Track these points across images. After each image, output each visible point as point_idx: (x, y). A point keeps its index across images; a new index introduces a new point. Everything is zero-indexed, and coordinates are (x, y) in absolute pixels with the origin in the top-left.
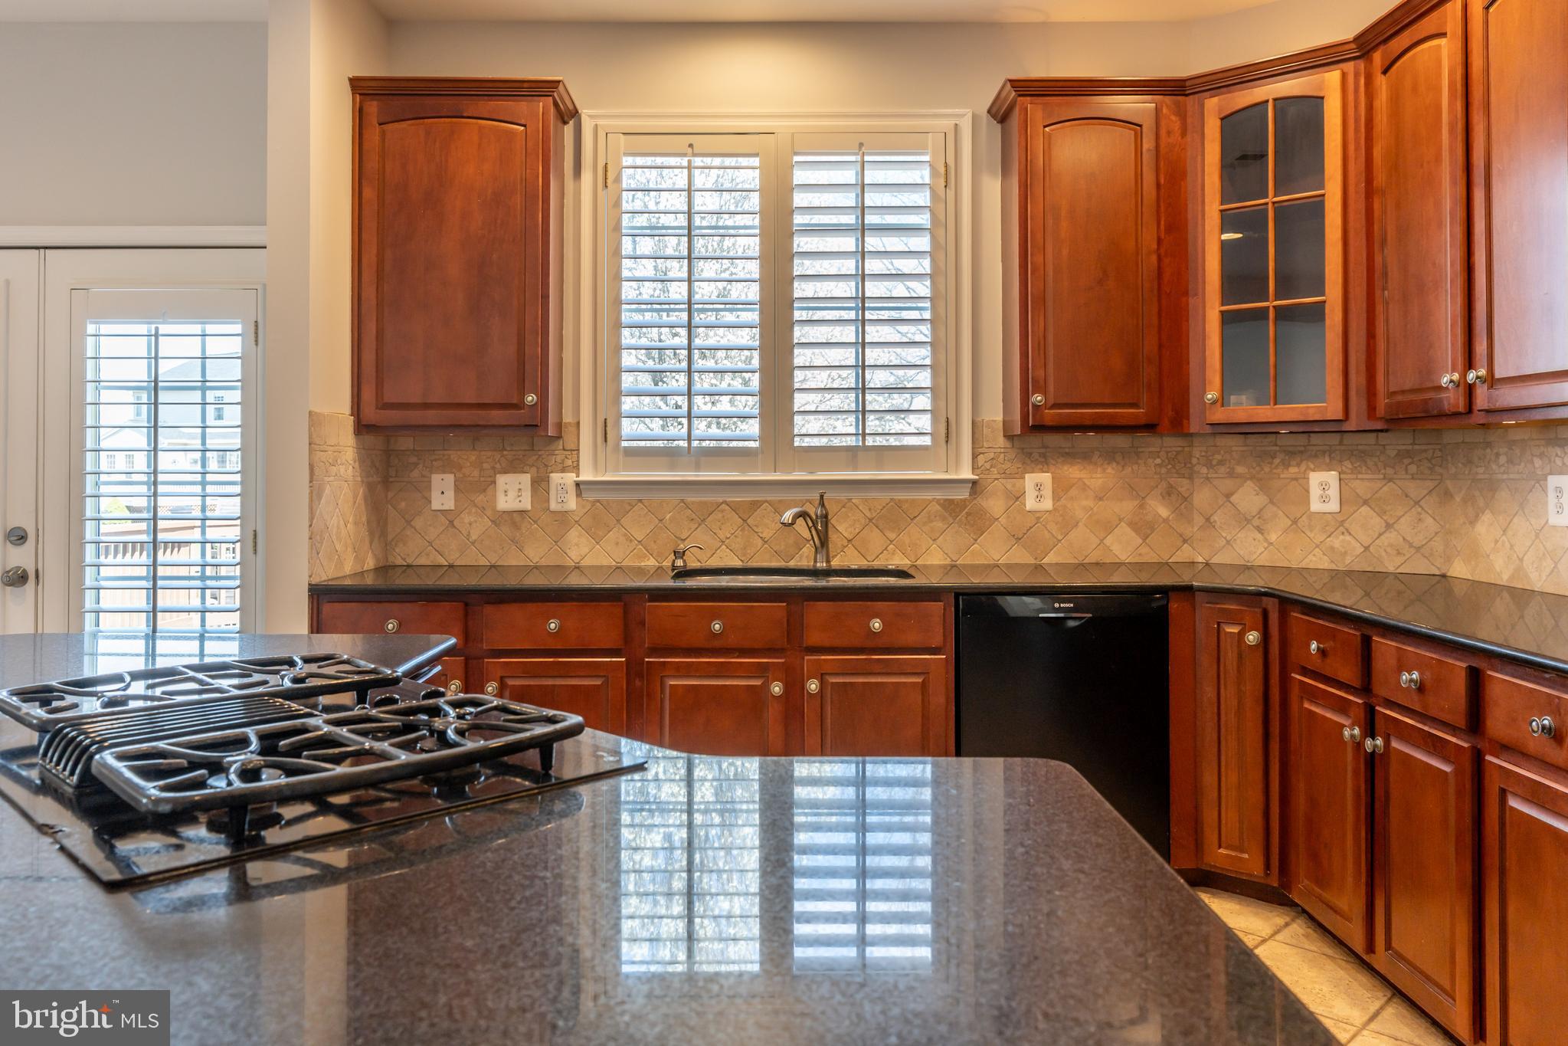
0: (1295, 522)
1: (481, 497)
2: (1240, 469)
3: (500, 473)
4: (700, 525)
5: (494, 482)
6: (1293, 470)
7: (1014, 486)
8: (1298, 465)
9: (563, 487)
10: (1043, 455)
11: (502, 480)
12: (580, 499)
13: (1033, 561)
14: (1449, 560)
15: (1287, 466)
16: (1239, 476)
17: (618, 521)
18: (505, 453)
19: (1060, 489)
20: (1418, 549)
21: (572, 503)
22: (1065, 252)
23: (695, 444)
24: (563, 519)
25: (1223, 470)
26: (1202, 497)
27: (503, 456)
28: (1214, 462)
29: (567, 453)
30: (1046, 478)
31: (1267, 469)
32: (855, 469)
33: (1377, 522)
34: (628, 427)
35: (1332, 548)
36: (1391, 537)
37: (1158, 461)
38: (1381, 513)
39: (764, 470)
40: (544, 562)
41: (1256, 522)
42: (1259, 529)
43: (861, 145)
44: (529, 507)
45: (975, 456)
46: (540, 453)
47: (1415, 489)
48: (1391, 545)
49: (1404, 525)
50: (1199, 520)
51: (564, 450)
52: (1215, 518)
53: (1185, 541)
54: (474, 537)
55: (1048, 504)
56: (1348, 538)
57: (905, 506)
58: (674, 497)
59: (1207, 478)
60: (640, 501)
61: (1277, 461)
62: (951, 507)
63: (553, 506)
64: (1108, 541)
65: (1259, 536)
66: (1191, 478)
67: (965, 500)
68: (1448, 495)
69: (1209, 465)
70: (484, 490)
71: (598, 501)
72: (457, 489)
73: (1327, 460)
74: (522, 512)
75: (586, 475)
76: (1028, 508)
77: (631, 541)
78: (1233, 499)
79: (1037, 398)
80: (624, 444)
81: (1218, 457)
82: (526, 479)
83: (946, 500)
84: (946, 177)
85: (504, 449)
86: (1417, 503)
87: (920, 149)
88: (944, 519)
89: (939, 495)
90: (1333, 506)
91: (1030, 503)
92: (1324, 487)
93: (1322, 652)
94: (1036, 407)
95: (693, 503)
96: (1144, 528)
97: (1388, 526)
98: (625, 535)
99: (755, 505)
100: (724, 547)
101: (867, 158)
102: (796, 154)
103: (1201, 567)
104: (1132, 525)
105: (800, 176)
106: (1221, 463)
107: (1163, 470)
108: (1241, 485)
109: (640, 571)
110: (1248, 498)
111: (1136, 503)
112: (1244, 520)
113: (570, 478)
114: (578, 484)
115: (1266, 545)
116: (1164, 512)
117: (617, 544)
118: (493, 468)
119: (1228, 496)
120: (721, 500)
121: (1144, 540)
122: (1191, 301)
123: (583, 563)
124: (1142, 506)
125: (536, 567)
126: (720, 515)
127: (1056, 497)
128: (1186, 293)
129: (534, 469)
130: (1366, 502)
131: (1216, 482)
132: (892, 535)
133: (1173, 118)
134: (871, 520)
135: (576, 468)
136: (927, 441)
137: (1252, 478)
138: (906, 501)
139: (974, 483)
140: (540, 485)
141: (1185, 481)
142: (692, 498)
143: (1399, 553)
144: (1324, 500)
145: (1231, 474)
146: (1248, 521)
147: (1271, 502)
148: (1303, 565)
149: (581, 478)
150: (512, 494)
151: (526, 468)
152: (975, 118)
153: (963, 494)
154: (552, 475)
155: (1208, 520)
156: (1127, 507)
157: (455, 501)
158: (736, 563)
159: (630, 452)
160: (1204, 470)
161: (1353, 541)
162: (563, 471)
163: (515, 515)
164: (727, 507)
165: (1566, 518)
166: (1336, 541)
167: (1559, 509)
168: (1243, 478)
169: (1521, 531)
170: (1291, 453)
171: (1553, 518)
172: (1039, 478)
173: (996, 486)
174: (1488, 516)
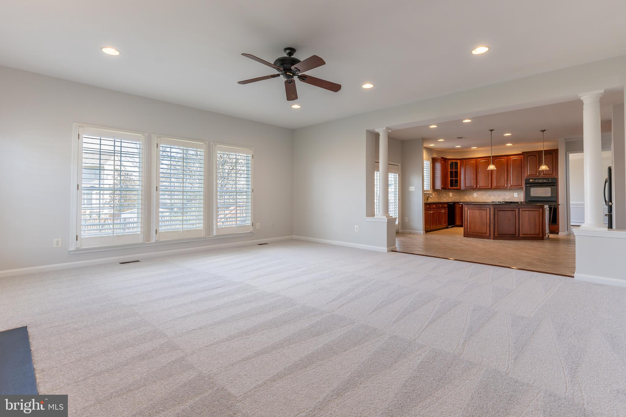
0: (448, 197)
20: (458, 199)
33: (455, 197)
42: (445, 198)
52: (442, 197)
67: (431, 196)
68: (460, 195)
73: (451, 192)
76: (434, 196)
79: (442, 186)
86: (458, 196)
90: (452, 196)
92: (451, 194)
96: (438, 198)
110: (445, 195)
122: (447, 178)
130: (454, 195)
133: (447, 162)
143: (456, 199)
152: (431, 158)
165: (476, 196)
166: (452, 199)
167: (475, 195)
168: (444, 194)
169: (470, 197)
170: (448, 191)
171: (474, 196)
172: (434, 193)
173: (432, 194)
174: (466, 196)
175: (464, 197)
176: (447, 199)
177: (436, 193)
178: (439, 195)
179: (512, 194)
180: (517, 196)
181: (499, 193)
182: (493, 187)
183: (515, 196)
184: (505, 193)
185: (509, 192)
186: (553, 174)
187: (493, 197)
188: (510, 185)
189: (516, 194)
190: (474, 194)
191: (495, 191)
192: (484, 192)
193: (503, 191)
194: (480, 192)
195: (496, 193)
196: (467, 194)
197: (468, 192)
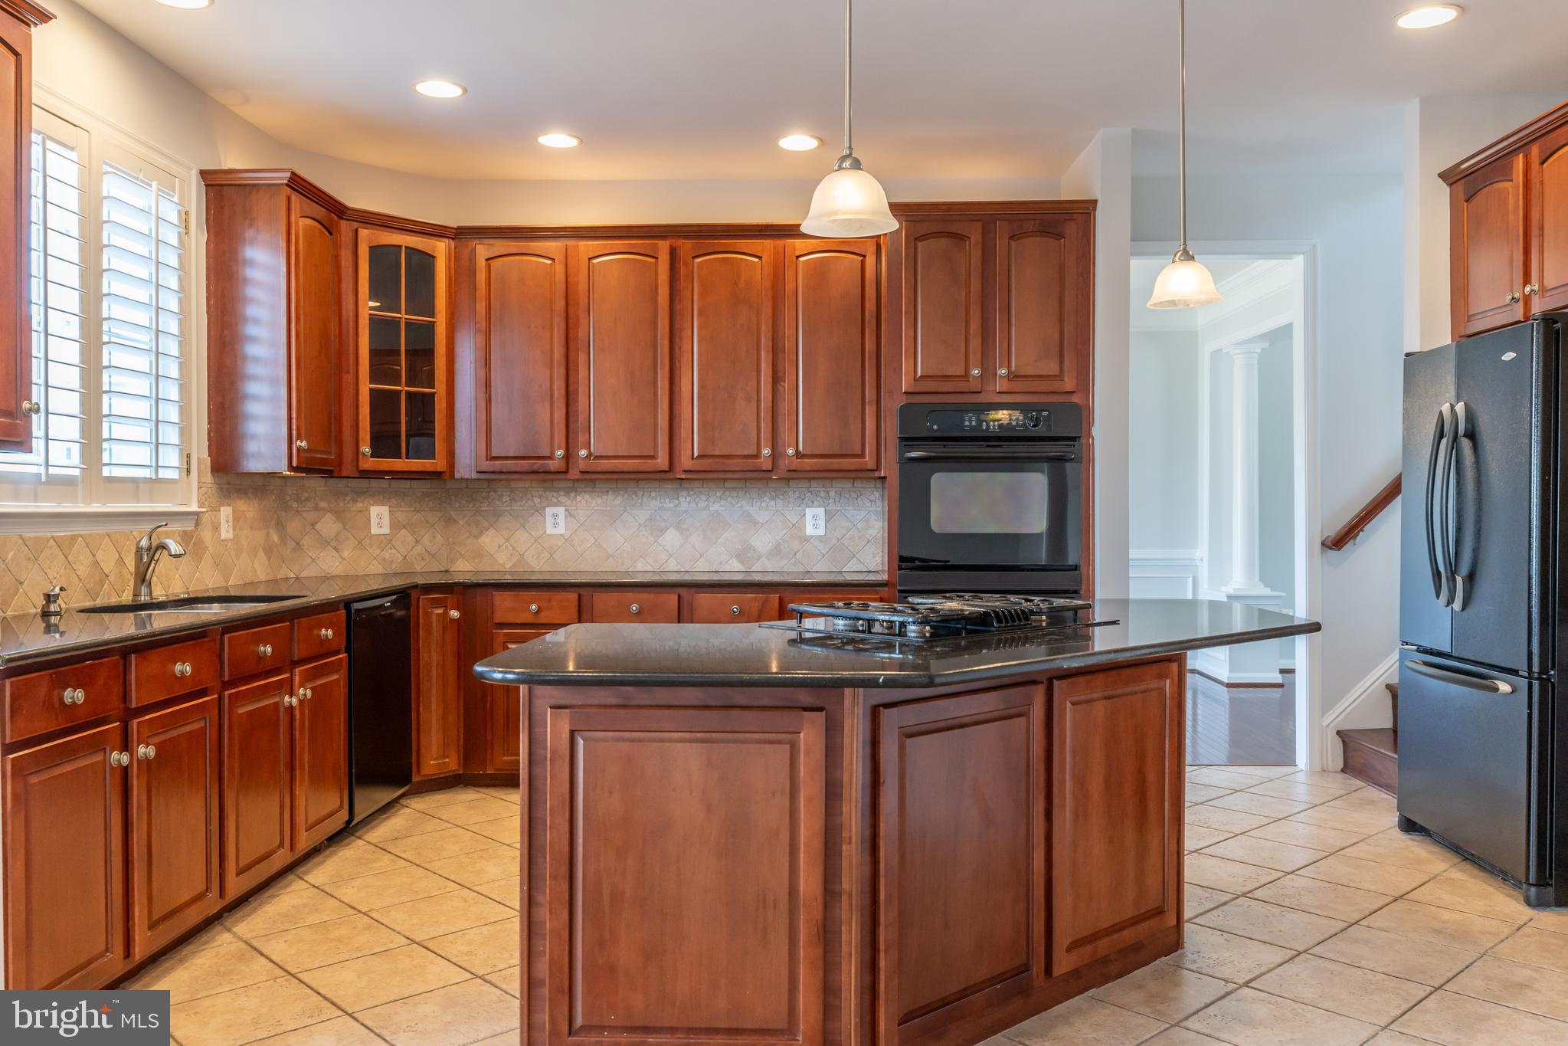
0: (360, 542)
2: (323, 504)
4: (34, 564)
6: (360, 505)
7: (216, 517)
8: (363, 501)
10: (228, 490)
13: (224, 584)
14: (452, 561)
15: (355, 501)
16: (323, 509)
19: (237, 518)
20: (433, 555)
23: (49, 471)
25: (310, 505)
26: (294, 526)
28: (303, 499)
30: (229, 510)
31: (341, 504)
33: (410, 539)
35: (384, 559)
36: (419, 549)
37: (274, 497)
38: (413, 534)
39: (83, 501)
41: (334, 544)
42: (336, 549)
45: (199, 488)
47: (432, 517)
48: (418, 554)
49: (426, 540)
50: (292, 544)
52: (304, 542)
53: (282, 562)
55: (231, 534)
56: (394, 551)
59: (297, 511)
61: (349, 498)
62: (186, 539)
65: (335, 554)
66: (286, 511)
67: (192, 531)
68: (450, 521)
69: (298, 500)
73: (381, 498)
76: (222, 538)
78: (318, 527)
79: (304, 444)
81: (305, 494)
83: (183, 531)
84: (186, 222)
86: (432, 526)
87: (172, 190)
89: (180, 526)
90: (386, 530)
91: (223, 533)
92: (381, 517)
95: (30, 539)
96: (269, 551)
97: (417, 542)
99: (73, 540)
102: (104, 163)
103: (293, 580)
104: (264, 549)
105: (107, 188)
106: (307, 499)
107: (277, 504)
108: (323, 516)
110: (328, 526)
111: (265, 532)
112: (325, 543)
115: (340, 560)
116: (276, 538)
119: (313, 525)
120: (49, 534)
121: (268, 568)
124: (268, 534)
126: (49, 552)
127: (234, 529)
130: (404, 527)
131: (304, 515)
133: (338, 234)
136: (177, 475)
137: (331, 511)
139: (198, 515)
143: (423, 559)
144: (380, 525)
145: (316, 508)
146: (328, 543)
147: (345, 528)
148: (366, 572)
152: (195, 176)
153: (192, 525)
155: (298, 544)
156: (259, 536)
160: (295, 505)
161: (397, 554)
164: (54, 543)
165: (561, 529)
166: (387, 554)
167: (555, 525)
168: (325, 510)
169: (522, 539)
170: (360, 493)
171: (550, 530)
172: (226, 512)
173: (205, 518)
174: (492, 532)
175: (476, 537)
176: (346, 554)
177: (249, 508)
178: (280, 526)
179: (792, 517)
180: (821, 531)
181: (716, 507)
182: (685, 462)
183: (810, 530)
184: (752, 510)
185: (772, 498)
186: (1060, 377)
187: (672, 537)
188: (791, 451)
189: (815, 517)
190: (549, 511)
191: (685, 493)
192: (617, 502)
193: (734, 494)
194: (587, 497)
195: (693, 505)
196: (498, 515)
197: (506, 499)
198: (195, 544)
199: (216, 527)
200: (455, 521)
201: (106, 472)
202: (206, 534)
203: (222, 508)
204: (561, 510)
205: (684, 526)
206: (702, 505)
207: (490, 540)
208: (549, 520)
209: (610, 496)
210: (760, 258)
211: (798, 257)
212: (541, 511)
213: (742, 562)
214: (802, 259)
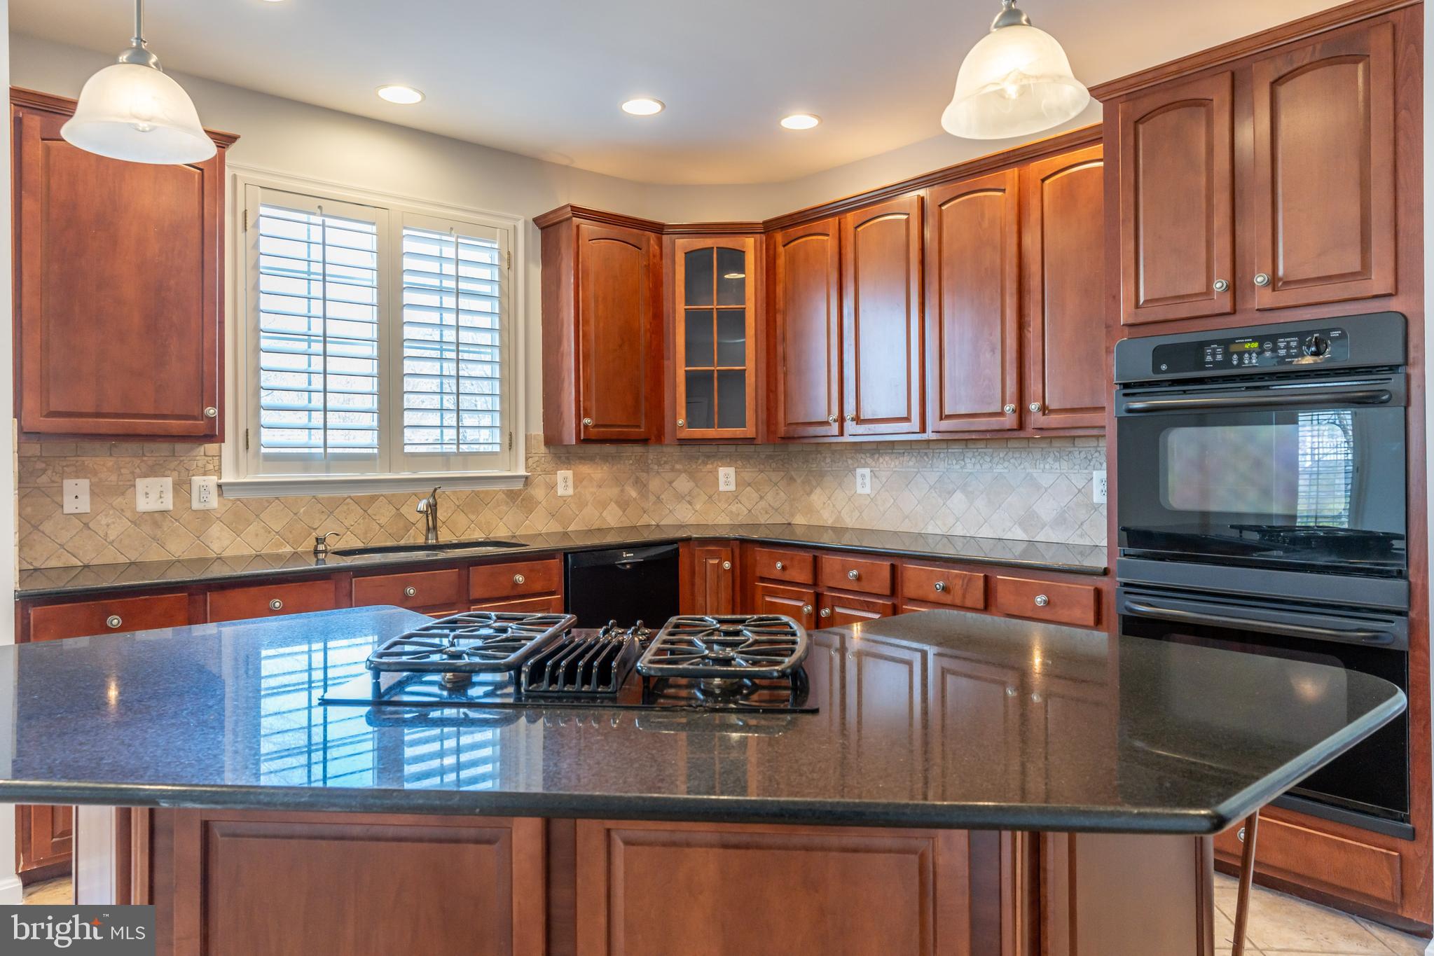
0: (710, 497)
1: (120, 499)
2: (678, 466)
3: (140, 477)
4: (329, 516)
5: (134, 486)
6: (709, 467)
7: (550, 479)
8: (712, 463)
9: (205, 488)
10: (568, 458)
11: (141, 484)
12: (221, 499)
13: (561, 530)
14: (793, 515)
15: (705, 463)
16: (677, 471)
17: (257, 516)
18: (145, 458)
19: (578, 481)
20: (776, 510)
21: (214, 502)
22: (601, 325)
23: (329, 450)
24: (205, 516)
25: (667, 467)
26: (655, 484)
27: (143, 461)
28: (662, 462)
29: (206, 458)
30: (569, 474)
31: (694, 467)
32: (448, 470)
33: (755, 495)
34: (267, 436)
35: (731, 512)
36: (763, 503)
37: (631, 462)
38: (758, 490)
39: (382, 471)
40: (186, 556)
41: (688, 498)
42: (690, 503)
43: (452, 229)
44: (171, 507)
45: (527, 459)
46: (181, 458)
47: (775, 476)
48: (762, 508)
49: (769, 497)
50: (652, 498)
51: (205, 455)
52: (663, 496)
53: (645, 512)
54: (111, 538)
55: (570, 491)
56: (740, 505)
57: (482, 496)
58: (306, 494)
59: (658, 472)
60: (277, 498)
61: (700, 461)
62: (512, 495)
63: (196, 505)
64: (604, 514)
65: (689, 506)
66: (648, 472)
67: (520, 490)
68: (792, 479)
69: (659, 465)
70: (123, 494)
71: (239, 500)
72: (93, 493)
73: (728, 460)
74: (163, 512)
75: (228, 478)
76: (559, 494)
77: (269, 532)
78: (674, 484)
79: (587, 421)
80: (263, 450)
81: (665, 459)
82: (168, 481)
83: (508, 490)
84: (509, 260)
85: (144, 455)
86: (776, 484)
87: (492, 238)
88: (507, 503)
89: (503, 487)
90: (732, 487)
91: (561, 492)
92: (727, 476)
93: (784, 568)
94: (586, 426)
95: (323, 498)
96: (623, 504)
97: (761, 498)
98: (263, 527)
99: (373, 499)
100: (349, 532)
101: (460, 240)
102: (405, 228)
103: (654, 527)
104: (617, 503)
105: (408, 246)
106: (666, 463)
107: (634, 468)
108: (679, 476)
109: (278, 558)
110: (683, 484)
111: (619, 489)
112: (680, 497)
113: (213, 480)
114: (220, 486)
115: (693, 512)
116: (634, 494)
117: (257, 535)
118: (133, 473)
119: (671, 483)
120: (346, 495)
121: (624, 512)
122: (666, 362)
123: (225, 554)
124: (622, 491)
125: (179, 561)
126: (345, 507)
127: (575, 487)
128: (663, 358)
129: (175, 474)
130: (749, 485)
131: (663, 474)
132: (473, 517)
133: (656, 247)
134: (458, 506)
135: (219, 472)
136: (497, 448)
137: (685, 471)
138: (483, 491)
139: (527, 478)
140: (182, 487)
141: (645, 474)
142: (323, 494)
143: (767, 512)
144: (727, 484)
145: (673, 470)
146: (683, 498)
147: (697, 486)
148: (715, 522)
149: (223, 480)
150: (154, 496)
151: (168, 472)
152: (526, 222)
153: (519, 486)
154: (193, 478)
155: (658, 498)
156: (615, 491)
157: (91, 504)
158: (358, 544)
159: (268, 458)
160: (656, 467)
161: (743, 508)
162: (205, 474)
163: (156, 515)
164: (351, 501)
165: (867, 490)
166: (734, 508)
167: (863, 485)
168: (680, 472)
170: (708, 457)
171: (860, 490)
172: (564, 474)
173: (540, 480)
174: (818, 491)
175: (809, 494)
176: (698, 507)
177: (596, 471)
178: (641, 485)
179: (1078, 481)
181: (999, 469)
183: (1097, 497)
184: (1035, 473)
185: (1056, 459)
186: (1364, 273)
190: (860, 471)
191: (970, 454)
192: (911, 463)
193: (1017, 455)
194: (887, 458)
195: (978, 466)
196: (822, 475)
197: (828, 460)
198: (523, 500)
199: (552, 487)
200: (795, 480)
201: (408, 449)
202: (538, 492)
203: (559, 472)
204: (867, 471)
205: (970, 489)
206: (986, 466)
207: (817, 497)
208: (859, 480)
209: (906, 458)
210: (1004, 191)
211: (1043, 180)
212: (852, 471)
213: (1025, 531)
214: (1047, 182)
